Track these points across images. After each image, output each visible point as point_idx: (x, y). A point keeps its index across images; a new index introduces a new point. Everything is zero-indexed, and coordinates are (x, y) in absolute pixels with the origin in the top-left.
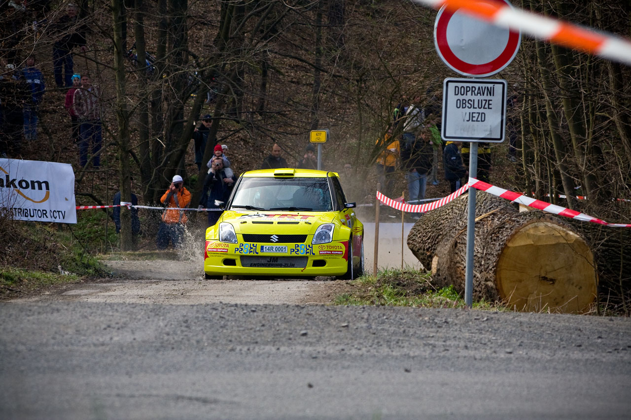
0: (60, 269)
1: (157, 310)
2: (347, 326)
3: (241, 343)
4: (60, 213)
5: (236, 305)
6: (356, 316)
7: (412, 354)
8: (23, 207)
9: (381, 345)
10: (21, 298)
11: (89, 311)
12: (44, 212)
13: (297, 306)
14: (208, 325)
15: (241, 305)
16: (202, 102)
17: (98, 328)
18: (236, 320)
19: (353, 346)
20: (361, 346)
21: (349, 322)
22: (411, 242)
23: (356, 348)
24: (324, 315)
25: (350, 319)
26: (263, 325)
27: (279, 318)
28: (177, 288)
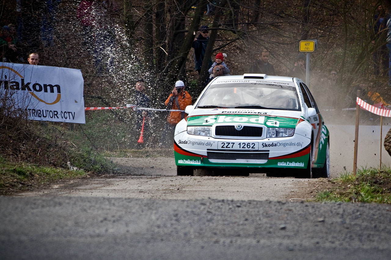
0: (69, 165)
1: (151, 205)
2: (323, 221)
3: (224, 235)
4: (70, 114)
5: (223, 201)
6: (332, 212)
7: (381, 247)
8: (37, 108)
9: (353, 239)
10: (32, 191)
11: (88, 204)
12: (56, 113)
13: (279, 202)
14: (196, 218)
15: (228, 200)
16: (202, 14)
17: (95, 221)
18: (221, 215)
19: (327, 240)
20: (335, 240)
21: (325, 217)
22: (388, 144)
23: (330, 242)
24: (303, 211)
25: (327, 215)
26: (246, 220)
27: (261, 212)
28: (174, 184)
